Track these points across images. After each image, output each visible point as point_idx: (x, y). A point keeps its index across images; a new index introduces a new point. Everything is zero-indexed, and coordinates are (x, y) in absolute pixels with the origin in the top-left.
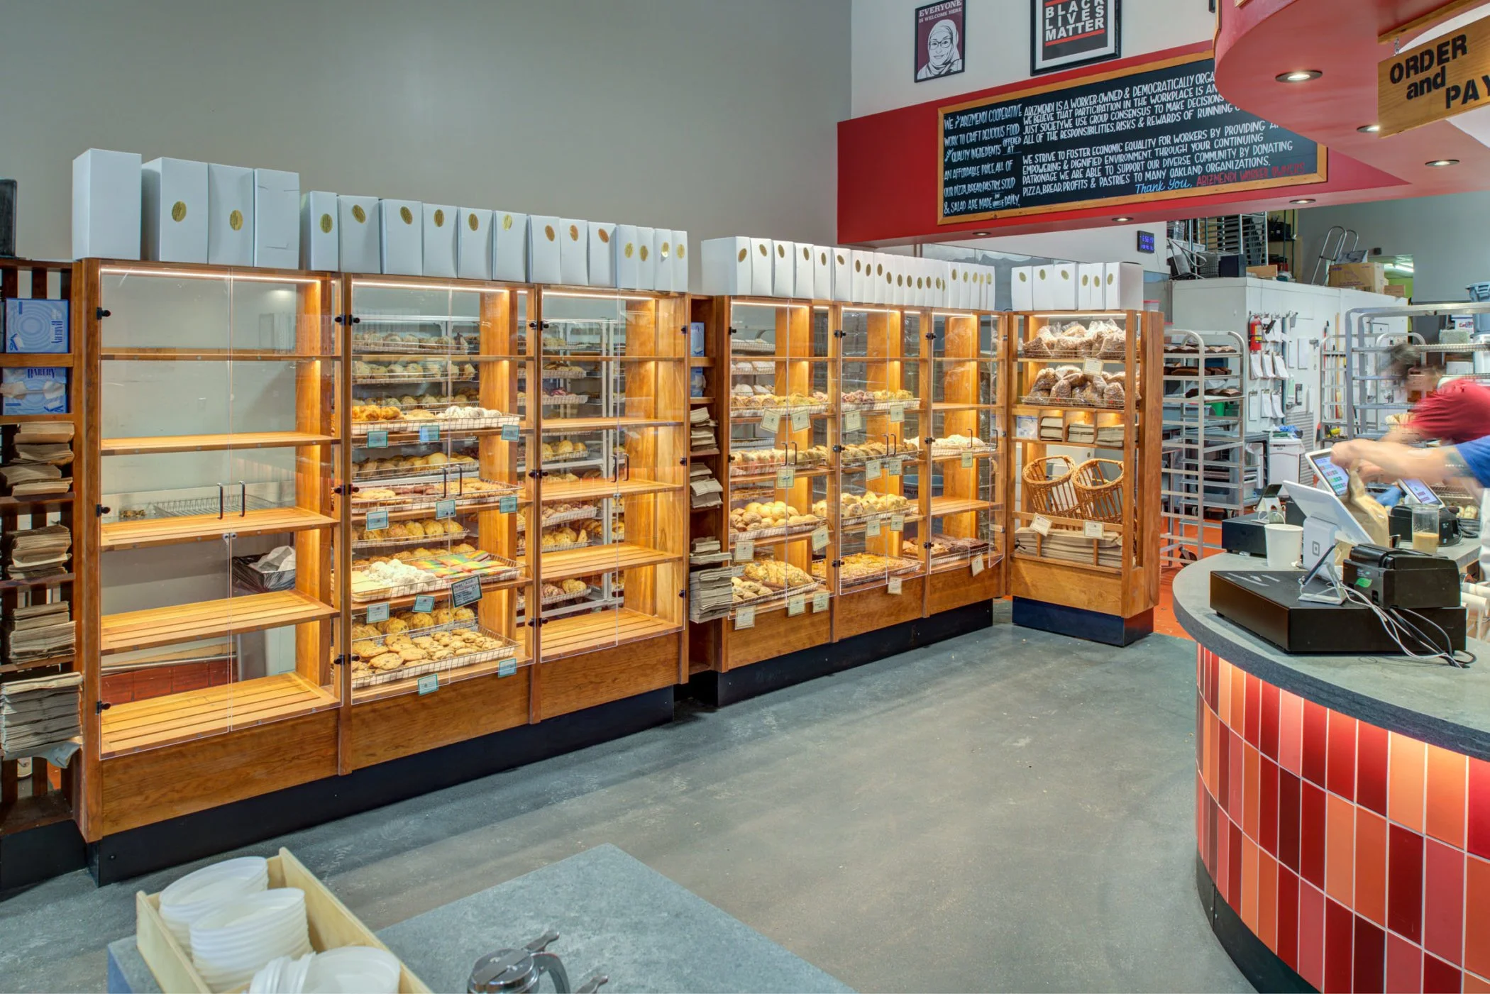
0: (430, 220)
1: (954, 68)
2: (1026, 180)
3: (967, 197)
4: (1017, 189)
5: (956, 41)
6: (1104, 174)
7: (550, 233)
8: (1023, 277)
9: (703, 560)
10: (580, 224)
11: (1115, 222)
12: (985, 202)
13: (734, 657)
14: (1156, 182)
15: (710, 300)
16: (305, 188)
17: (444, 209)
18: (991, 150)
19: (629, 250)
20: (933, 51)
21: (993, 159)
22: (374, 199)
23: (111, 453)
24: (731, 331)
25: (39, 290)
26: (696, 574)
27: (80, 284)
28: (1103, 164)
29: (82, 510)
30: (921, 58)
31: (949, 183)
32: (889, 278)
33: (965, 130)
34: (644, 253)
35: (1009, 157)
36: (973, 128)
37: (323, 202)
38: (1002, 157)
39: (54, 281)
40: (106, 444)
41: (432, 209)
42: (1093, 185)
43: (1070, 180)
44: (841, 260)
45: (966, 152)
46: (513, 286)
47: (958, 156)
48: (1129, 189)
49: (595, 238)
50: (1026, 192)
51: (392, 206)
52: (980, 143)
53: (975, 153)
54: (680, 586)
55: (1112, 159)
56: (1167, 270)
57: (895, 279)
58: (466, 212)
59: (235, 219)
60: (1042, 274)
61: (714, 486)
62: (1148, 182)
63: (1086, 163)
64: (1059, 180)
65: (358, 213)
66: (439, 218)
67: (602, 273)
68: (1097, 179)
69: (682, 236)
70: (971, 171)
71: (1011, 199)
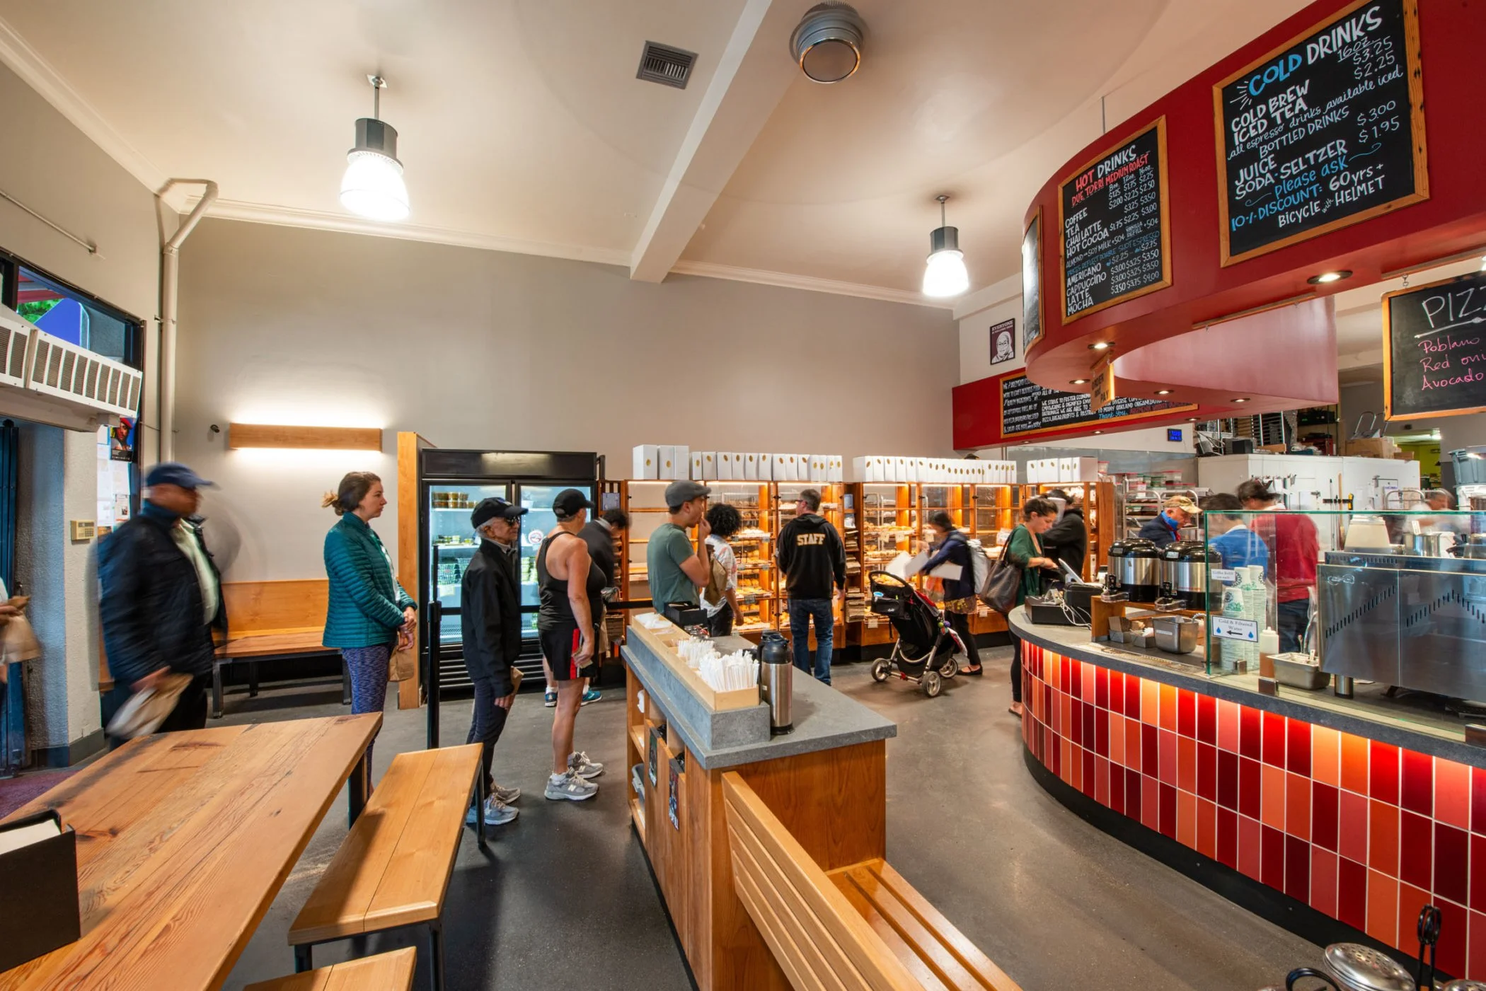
0: (735, 459)
1: (1010, 357)
2: (1044, 414)
3: (1015, 424)
4: (1040, 419)
5: (1010, 342)
6: (1083, 410)
7: (781, 461)
8: (1032, 466)
9: (850, 595)
10: (794, 456)
11: (1093, 434)
12: (1024, 426)
13: (866, 640)
14: (1109, 413)
15: (855, 484)
16: (690, 451)
17: (740, 454)
18: (1027, 399)
19: (815, 465)
20: (999, 348)
21: (1028, 403)
22: (714, 453)
23: (632, 543)
24: (863, 497)
25: (612, 490)
26: (847, 602)
27: (623, 488)
28: (1082, 404)
29: (624, 561)
30: (993, 352)
31: (1005, 417)
32: (949, 470)
33: (1013, 389)
34: (822, 466)
35: (1035, 402)
36: (1017, 388)
37: (697, 456)
38: (1032, 403)
39: (616, 486)
40: (630, 540)
41: (735, 455)
42: (1077, 416)
43: (1066, 413)
44: (921, 463)
45: (1014, 401)
46: (769, 482)
47: (1010, 403)
48: (1096, 416)
49: (801, 461)
50: (1044, 420)
51: (721, 455)
52: (1021, 396)
53: (1018, 401)
54: (841, 607)
55: (1086, 401)
56: (1194, 451)
57: (953, 471)
58: (748, 455)
59: (668, 464)
60: (1042, 464)
61: (857, 565)
62: (1105, 413)
63: (1074, 404)
64: (1060, 414)
65: (709, 458)
66: (738, 458)
67: (804, 475)
68: (1079, 412)
69: (839, 458)
70: (1017, 410)
71: (1038, 424)
